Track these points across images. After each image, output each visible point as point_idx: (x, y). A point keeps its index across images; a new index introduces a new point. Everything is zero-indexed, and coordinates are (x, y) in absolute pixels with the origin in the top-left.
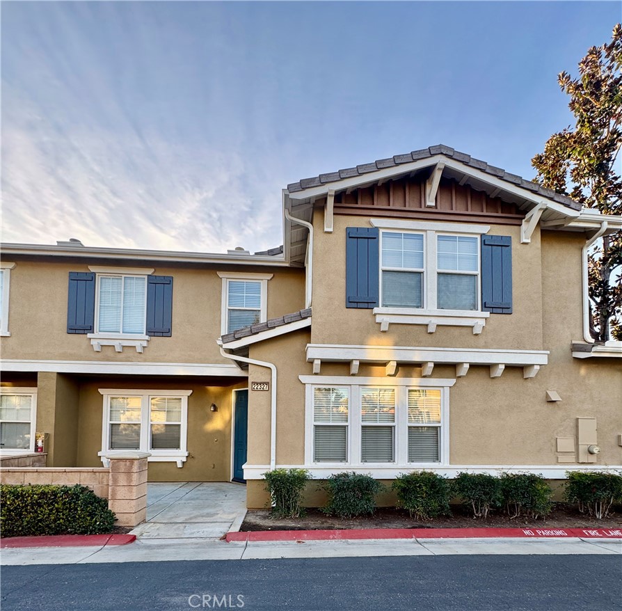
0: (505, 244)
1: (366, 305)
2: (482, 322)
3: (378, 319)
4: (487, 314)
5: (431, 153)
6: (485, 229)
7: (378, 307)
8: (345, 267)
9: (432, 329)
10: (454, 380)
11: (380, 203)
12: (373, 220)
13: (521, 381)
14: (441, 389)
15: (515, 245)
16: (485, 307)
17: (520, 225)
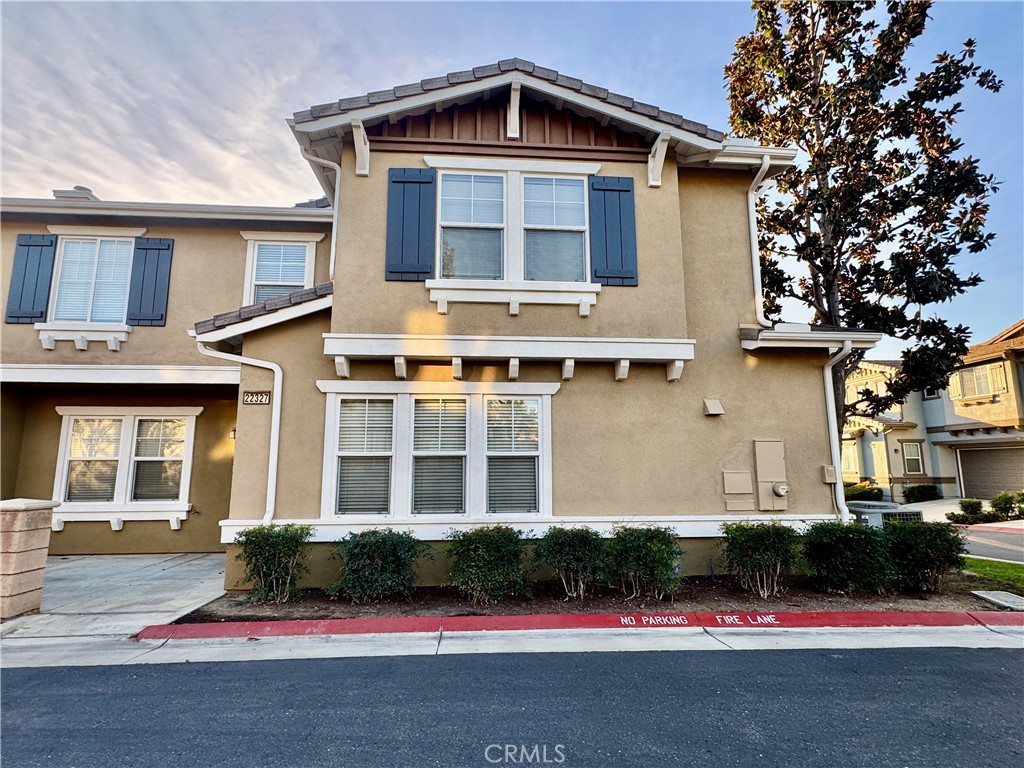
0: (625, 188)
1: (415, 277)
2: (593, 299)
3: (433, 296)
4: (597, 287)
5: (502, 69)
6: (594, 168)
7: (433, 278)
8: (385, 223)
9: (514, 309)
10: (557, 386)
11: (439, 135)
12: (427, 158)
13: (663, 385)
14: (539, 398)
15: (639, 190)
16: (596, 278)
17: (646, 162)
